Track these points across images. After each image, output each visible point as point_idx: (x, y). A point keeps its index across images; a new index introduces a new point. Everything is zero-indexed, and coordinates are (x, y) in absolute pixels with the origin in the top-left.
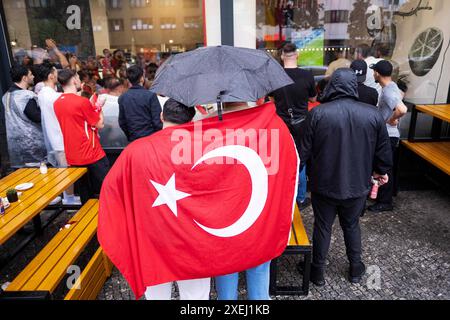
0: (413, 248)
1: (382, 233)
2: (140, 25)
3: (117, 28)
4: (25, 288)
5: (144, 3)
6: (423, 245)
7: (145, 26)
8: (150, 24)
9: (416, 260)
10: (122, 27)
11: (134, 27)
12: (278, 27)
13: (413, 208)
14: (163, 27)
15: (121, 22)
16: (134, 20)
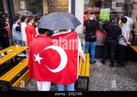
0: (128, 81)
1: (118, 75)
2: (59, 7)
3: (52, 8)
4: (3, 80)
5: (60, 1)
6: (132, 80)
7: (60, 7)
8: (62, 7)
9: (129, 85)
10: (54, 8)
11: (57, 8)
12: (99, 8)
13: (132, 67)
14: (65, 8)
15: (53, 6)
16: (57, 6)
